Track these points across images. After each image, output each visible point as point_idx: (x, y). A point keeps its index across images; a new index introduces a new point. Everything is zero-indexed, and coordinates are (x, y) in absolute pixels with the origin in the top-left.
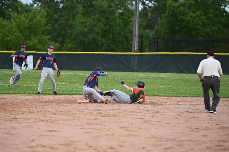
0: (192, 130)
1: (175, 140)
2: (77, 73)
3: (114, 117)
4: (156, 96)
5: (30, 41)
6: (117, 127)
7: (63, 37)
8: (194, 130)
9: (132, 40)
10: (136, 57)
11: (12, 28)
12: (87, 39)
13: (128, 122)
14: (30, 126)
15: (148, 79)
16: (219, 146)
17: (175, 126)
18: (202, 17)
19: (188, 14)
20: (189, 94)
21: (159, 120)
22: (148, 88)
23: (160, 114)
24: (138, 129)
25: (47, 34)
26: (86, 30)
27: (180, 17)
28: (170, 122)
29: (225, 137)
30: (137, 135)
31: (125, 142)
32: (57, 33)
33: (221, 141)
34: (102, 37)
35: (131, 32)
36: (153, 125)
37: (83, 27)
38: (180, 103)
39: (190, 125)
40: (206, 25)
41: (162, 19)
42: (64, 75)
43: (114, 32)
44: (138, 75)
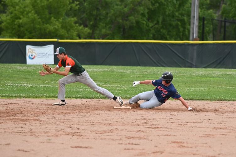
2: (114, 69)
4: (222, 100)
5: (50, 25)
6: (167, 142)
7: (96, 19)
9: (190, 25)
10: (195, 47)
11: (25, 7)
12: (128, 23)
14: (50, 141)
15: (210, 77)
22: (211, 89)
25: (73, 15)
26: (126, 10)
32: (86, 14)
34: (148, 19)
37: (123, 6)
42: (96, 72)
43: (165, 12)
44: (198, 72)
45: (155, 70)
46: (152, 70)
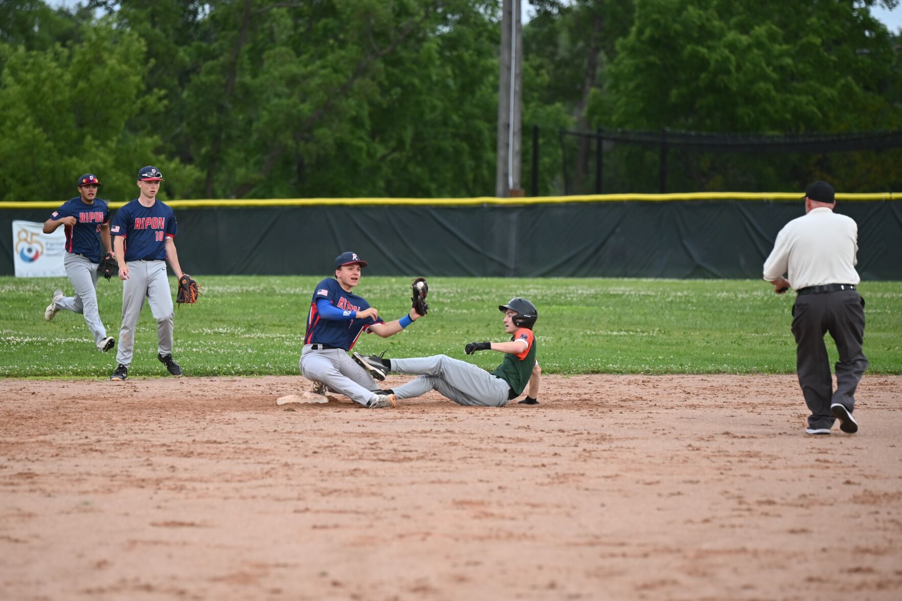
0: (749, 510)
1: (679, 551)
2: (275, 287)
3: (430, 464)
4: (597, 372)
5: (82, 159)
6: (441, 502)
7: (216, 139)
8: (755, 507)
9: (495, 148)
10: (514, 216)
11: (6, 107)
12: (312, 147)
13: (488, 482)
14: (88, 507)
15: (561, 304)
16: (858, 570)
17: (679, 493)
18: (777, 48)
19: (722, 35)
20: (734, 362)
21: (611, 469)
22: (564, 339)
23: (613, 445)
24: (528, 509)
25: (149, 127)
26: (306, 108)
27: (689, 47)
28: (656, 478)
29: (881, 533)
30: (525, 535)
31: (477, 563)
32: (189, 125)
33: (866, 551)
34: (373, 135)
35: (491, 114)
36: (587, 489)
37: (295, 98)
38: (694, 400)
39: (740, 489)
40: (793, 77)
41: (616, 61)
42: (222, 295)
43: (422, 114)
44: (524, 290)
45: (396, 286)
46: (387, 287)
